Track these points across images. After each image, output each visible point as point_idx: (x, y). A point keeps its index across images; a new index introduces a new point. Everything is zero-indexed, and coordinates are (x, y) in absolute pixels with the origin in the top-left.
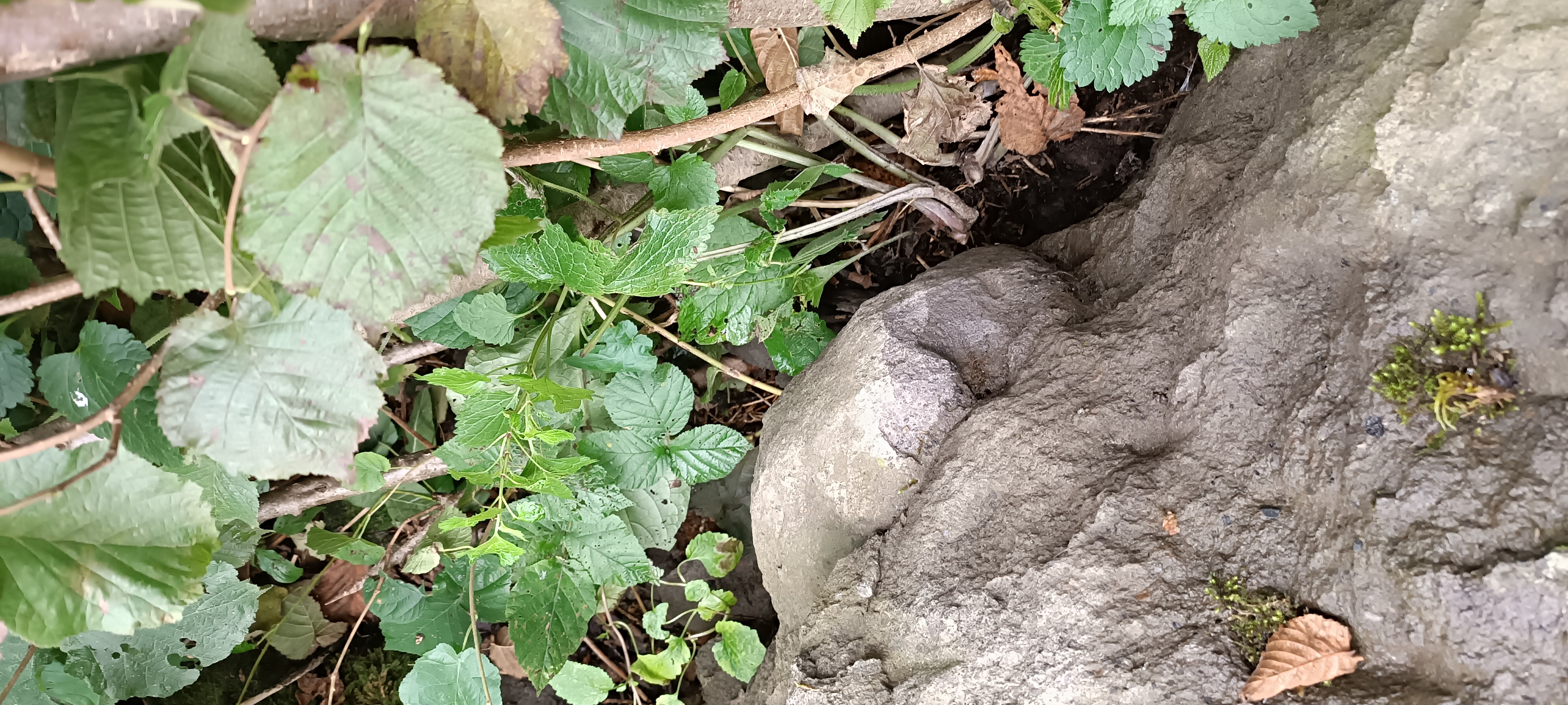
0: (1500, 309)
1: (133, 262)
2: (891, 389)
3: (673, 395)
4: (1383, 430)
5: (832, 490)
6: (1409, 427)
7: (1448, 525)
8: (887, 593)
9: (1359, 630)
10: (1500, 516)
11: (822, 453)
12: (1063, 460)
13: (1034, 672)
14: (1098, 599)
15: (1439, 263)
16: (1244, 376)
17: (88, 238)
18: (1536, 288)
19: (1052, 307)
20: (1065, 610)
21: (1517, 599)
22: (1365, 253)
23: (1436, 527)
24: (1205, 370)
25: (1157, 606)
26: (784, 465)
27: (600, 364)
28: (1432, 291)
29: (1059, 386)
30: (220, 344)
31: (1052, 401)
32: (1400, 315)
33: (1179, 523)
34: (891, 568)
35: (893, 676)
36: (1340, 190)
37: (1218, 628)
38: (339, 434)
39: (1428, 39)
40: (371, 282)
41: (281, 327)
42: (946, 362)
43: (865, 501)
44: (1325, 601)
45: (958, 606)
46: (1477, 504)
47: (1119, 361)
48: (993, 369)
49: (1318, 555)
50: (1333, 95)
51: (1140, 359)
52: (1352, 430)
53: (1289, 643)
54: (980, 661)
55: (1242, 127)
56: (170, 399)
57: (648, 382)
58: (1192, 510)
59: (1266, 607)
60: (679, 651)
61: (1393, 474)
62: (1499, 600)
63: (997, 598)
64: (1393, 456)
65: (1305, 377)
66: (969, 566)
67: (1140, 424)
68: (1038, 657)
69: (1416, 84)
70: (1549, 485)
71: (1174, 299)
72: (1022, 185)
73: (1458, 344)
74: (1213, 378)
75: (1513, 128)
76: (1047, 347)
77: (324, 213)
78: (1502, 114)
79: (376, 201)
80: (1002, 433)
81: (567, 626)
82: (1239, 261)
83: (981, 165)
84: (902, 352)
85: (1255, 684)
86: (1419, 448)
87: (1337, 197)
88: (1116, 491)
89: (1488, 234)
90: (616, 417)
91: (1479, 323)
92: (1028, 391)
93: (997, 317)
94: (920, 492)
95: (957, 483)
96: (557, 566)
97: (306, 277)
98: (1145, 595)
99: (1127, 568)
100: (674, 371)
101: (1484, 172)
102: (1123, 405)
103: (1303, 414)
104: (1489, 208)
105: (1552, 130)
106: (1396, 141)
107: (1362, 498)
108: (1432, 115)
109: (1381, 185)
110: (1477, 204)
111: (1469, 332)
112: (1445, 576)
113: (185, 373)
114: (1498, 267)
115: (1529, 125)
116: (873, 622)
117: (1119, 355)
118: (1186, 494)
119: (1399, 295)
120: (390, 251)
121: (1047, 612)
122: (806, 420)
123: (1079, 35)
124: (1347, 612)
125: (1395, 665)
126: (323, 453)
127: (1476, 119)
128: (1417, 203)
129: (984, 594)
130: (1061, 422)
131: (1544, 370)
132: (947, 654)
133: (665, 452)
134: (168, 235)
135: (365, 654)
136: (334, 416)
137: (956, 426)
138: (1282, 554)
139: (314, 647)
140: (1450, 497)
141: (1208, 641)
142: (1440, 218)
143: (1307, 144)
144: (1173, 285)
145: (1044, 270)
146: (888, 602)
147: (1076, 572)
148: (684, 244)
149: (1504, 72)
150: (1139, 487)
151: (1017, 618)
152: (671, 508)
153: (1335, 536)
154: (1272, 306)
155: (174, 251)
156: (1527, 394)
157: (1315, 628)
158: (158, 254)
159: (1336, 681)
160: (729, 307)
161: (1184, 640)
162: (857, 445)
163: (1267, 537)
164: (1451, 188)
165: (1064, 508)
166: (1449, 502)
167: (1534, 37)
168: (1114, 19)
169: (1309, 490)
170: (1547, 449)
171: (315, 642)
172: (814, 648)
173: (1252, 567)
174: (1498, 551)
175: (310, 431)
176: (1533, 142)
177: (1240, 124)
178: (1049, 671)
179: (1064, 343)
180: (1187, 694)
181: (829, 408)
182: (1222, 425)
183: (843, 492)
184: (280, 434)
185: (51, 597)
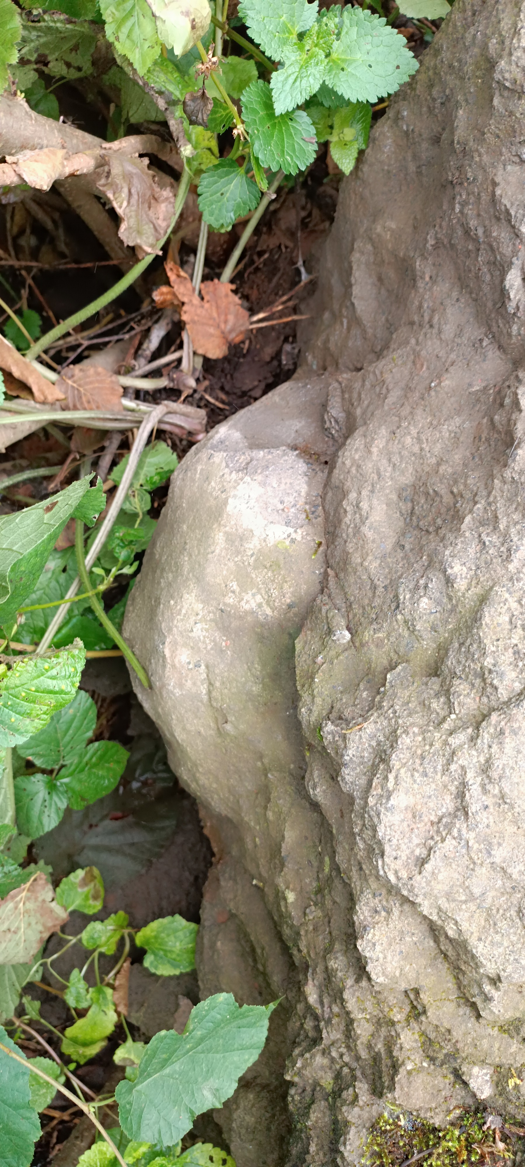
2: (254, 485)
5: (247, 602)
8: (365, 623)
31: (401, 401)
42: (284, 448)
43: (286, 586)
48: (319, 447)
60: (105, 998)
76: (362, 386)
83: (190, 375)
84: (245, 457)
93: (295, 416)
94: (330, 546)
116: (369, 653)
146: (373, 627)
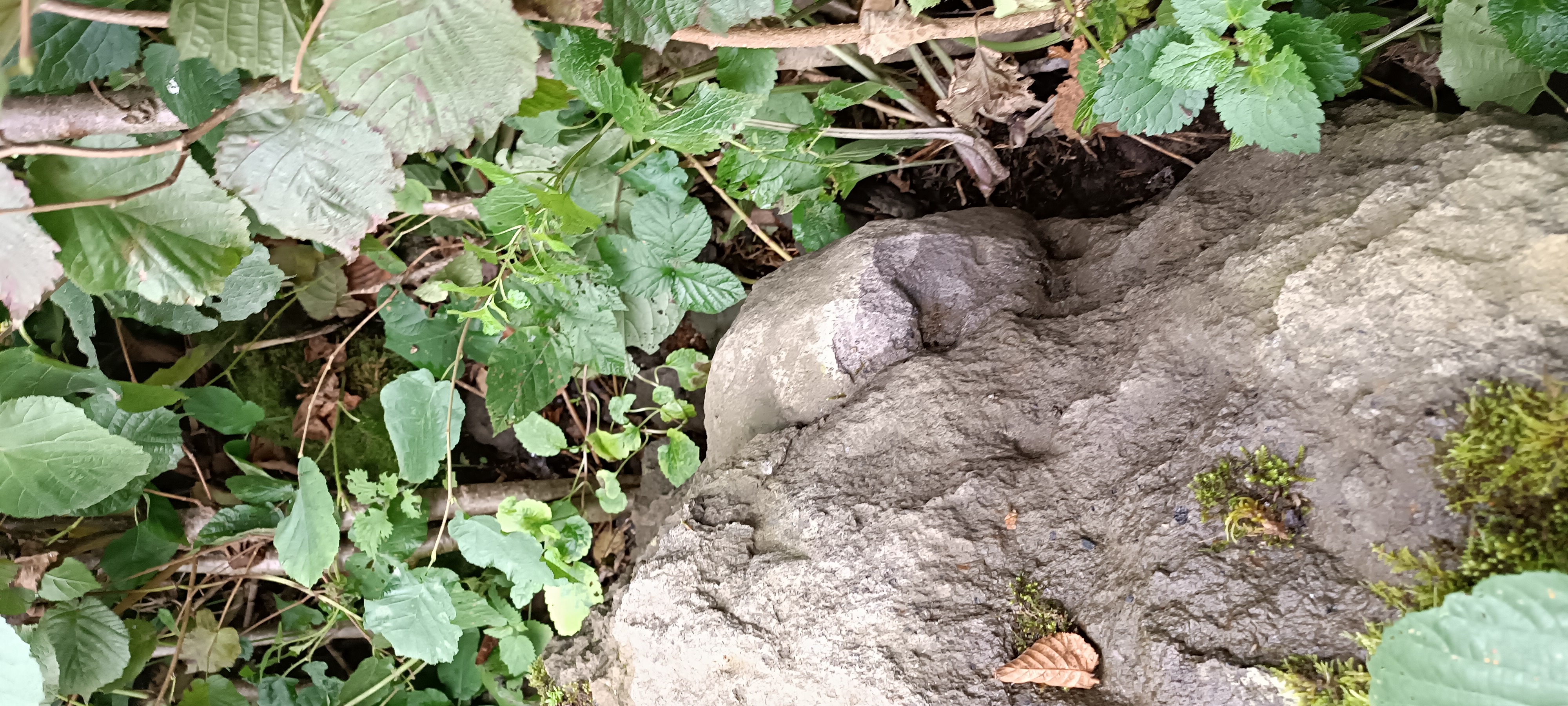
0: (1312, 466)
1: (225, 41)
2: (855, 311)
3: (693, 228)
4: (1186, 520)
5: (778, 374)
6: (1206, 526)
7: (1196, 613)
8: (782, 477)
9: (1106, 661)
10: (1234, 624)
11: (782, 340)
12: (959, 430)
13: (856, 590)
14: (928, 556)
15: (1284, 409)
16: (1119, 427)
17: (193, 13)
18: (1343, 462)
19: (1018, 294)
20: (900, 554)
21: (1215, 689)
22: (1239, 375)
23: (1186, 611)
24: (1093, 408)
25: (970, 580)
26: (749, 336)
27: (636, 180)
28: (1268, 429)
29: (987, 367)
30: (279, 120)
31: (975, 377)
32: (1236, 437)
33: (1017, 522)
34: (795, 458)
35: (759, 545)
36: (1244, 314)
37: (1006, 616)
38: (354, 221)
39: (1366, 220)
40: (408, 118)
41: (330, 124)
42: (910, 305)
43: (799, 395)
44: (1092, 630)
45: (826, 513)
46: (1224, 607)
47: (1041, 367)
48: (949, 326)
49: (1103, 593)
50: (1281, 230)
51: (1058, 373)
52: (1167, 511)
53: (1048, 649)
54: (823, 565)
55: (1239, 204)
56: (228, 151)
57: (674, 210)
58: (1032, 516)
59: (1047, 615)
60: (632, 438)
61: (1177, 557)
62: (1202, 684)
63: (858, 521)
64: (1184, 544)
65: (1160, 450)
66: (852, 484)
67: (1032, 427)
68: (864, 581)
69: (1335, 256)
70: (1282, 616)
71: (1108, 333)
72: (1071, 154)
73: (1268, 479)
74: (1095, 418)
75: (1383, 327)
76: (995, 328)
77: (382, 57)
78: (1383, 313)
79: (426, 62)
80: (924, 387)
81: (538, 388)
82: (1157, 331)
83: (1028, 131)
84: (878, 284)
85: (1008, 669)
86: (1205, 546)
87: (1238, 319)
88: (982, 476)
89: (1328, 403)
90: (638, 227)
91: (1292, 470)
92: (961, 360)
93: (970, 282)
94: (843, 406)
95: (873, 412)
96: (547, 335)
97: (356, 99)
98: (965, 568)
99: (960, 541)
100: (700, 209)
101: (1347, 353)
102: (1027, 405)
103: (1141, 480)
104: (1337, 384)
105: (1410, 344)
106: (1296, 297)
107: (1149, 565)
108: (1332, 288)
109: (1271, 328)
110: (1330, 377)
111: (1280, 474)
112: (1173, 651)
113: (245, 134)
114: (1326, 432)
115: (1397, 332)
116: (763, 496)
117: (1044, 362)
118: (1034, 502)
119: (1243, 422)
120: (429, 101)
121: (886, 548)
122: (780, 307)
123: (1120, 76)
124: (1103, 644)
125: (1123, 697)
126: (336, 232)
127: (1361, 307)
128: (1291, 353)
129: (850, 513)
130: (972, 398)
131: (1326, 526)
132: (803, 547)
133: (670, 273)
134: (260, 24)
135: (372, 337)
136: (353, 206)
137: (895, 364)
138: (1080, 580)
139: (331, 315)
140: (1207, 593)
141: (993, 623)
142: (1303, 373)
143: (1241, 262)
144: (1114, 321)
145: (1031, 254)
146: (780, 486)
147: (921, 527)
148: (725, 119)
149: (1399, 280)
150: (1003, 480)
151: (863, 543)
152: (664, 320)
153: (1119, 584)
154: (1164, 381)
155: (261, 39)
156: (1308, 539)
157: (1074, 646)
158: (248, 37)
159: (1073, 690)
160: (765, 172)
161: (976, 615)
162: (811, 347)
163: (1075, 563)
164: (1319, 354)
165: (942, 470)
166: (1204, 597)
167: (1433, 262)
168: (1156, 73)
169: (1119, 541)
170: (1294, 589)
171: (334, 310)
172: (710, 497)
173: (1054, 581)
174: (1220, 648)
175: (331, 212)
176: (1392, 348)
177: (1238, 200)
178: (867, 595)
179: (1005, 330)
180: (959, 656)
181: (801, 304)
182: (1086, 459)
183: (786, 380)
184: (306, 205)
185: (103, 256)
